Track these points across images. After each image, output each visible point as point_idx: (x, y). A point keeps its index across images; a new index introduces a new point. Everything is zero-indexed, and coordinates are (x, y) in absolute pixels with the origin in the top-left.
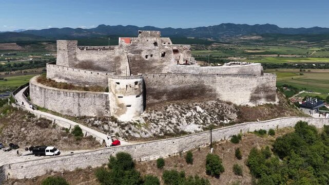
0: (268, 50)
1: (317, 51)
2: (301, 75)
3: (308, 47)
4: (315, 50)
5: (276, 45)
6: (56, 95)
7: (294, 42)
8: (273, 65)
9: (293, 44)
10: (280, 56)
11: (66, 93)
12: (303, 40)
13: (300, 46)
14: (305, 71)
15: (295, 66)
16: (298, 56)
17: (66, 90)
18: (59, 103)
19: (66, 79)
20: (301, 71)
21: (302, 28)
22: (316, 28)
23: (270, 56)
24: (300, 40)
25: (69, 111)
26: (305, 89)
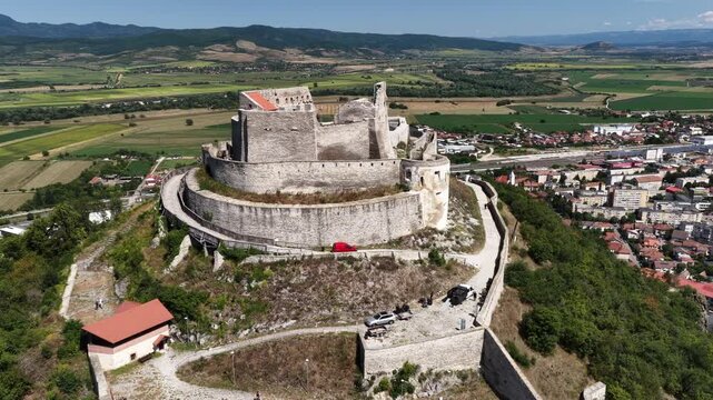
0: (17, 77)
1: (126, 74)
2: (132, 125)
3: (103, 65)
4: (118, 72)
5: (28, 65)
6: (348, 214)
7: (67, 56)
8: (62, 111)
9: (67, 61)
10: (57, 88)
11: (368, 206)
12: (84, 51)
13: (83, 64)
14: (133, 117)
15: (107, 109)
16: (94, 87)
17: (352, 203)
18: (355, 228)
19: (318, 185)
20: (127, 117)
21: (69, 24)
22: (100, 25)
23: (32, 89)
24: (79, 52)
25: (374, 237)
26: (163, 153)
